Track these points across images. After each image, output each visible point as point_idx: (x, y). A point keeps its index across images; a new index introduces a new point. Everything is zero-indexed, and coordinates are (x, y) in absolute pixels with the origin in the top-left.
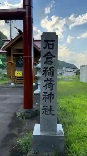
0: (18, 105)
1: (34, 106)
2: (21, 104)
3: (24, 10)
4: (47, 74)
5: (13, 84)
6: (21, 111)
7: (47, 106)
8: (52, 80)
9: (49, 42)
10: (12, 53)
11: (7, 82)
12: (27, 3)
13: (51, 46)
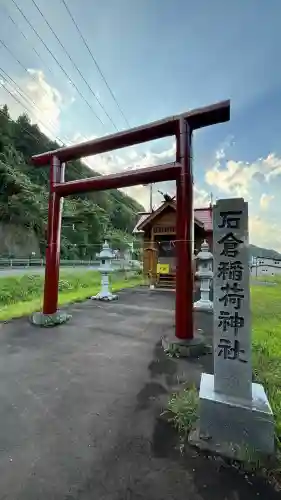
0: (164, 327)
1: (196, 335)
2: (169, 327)
3: (177, 165)
4: (227, 276)
5: (152, 287)
6: (170, 341)
7: (227, 341)
8: (238, 287)
9: (229, 216)
10: (153, 234)
11: (143, 282)
12: (182, 153)
13: (233, 223)
